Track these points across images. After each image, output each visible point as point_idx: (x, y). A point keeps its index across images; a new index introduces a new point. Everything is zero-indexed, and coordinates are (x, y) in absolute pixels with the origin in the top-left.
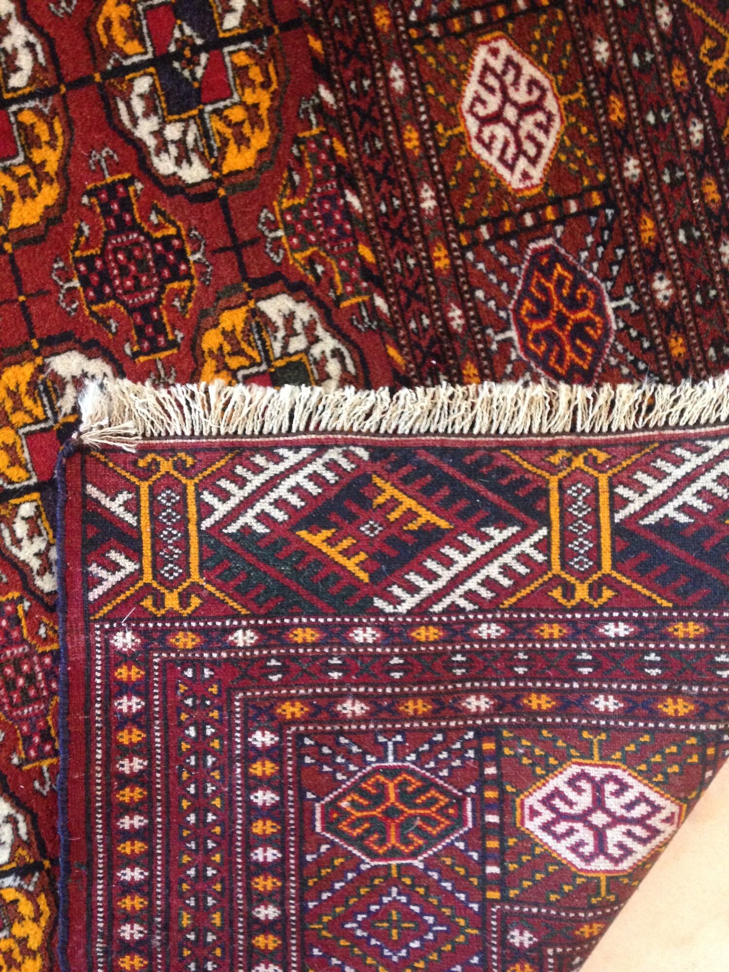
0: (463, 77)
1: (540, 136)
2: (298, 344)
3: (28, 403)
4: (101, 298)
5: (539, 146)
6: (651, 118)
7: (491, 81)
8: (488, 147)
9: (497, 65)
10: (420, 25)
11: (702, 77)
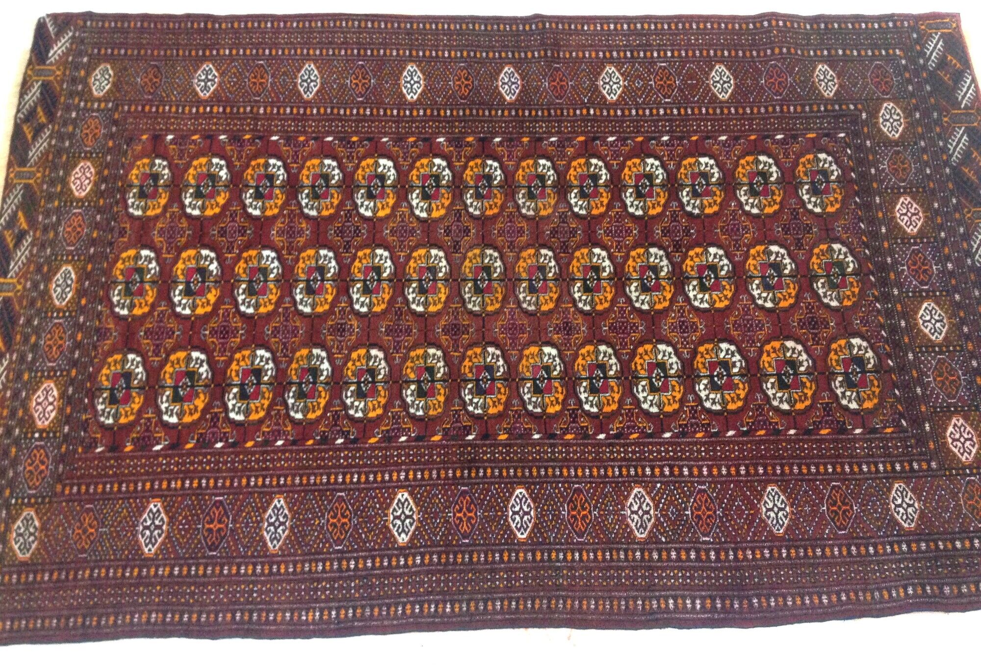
0: (896, 203)
1: (917, 222)
3: (762, 255)
4: (787, 234)
5: (917, 224)
6: (949, 224)
7: (904, 206)
8: (902, 221)
9: (906, 202)
10: (885, 189)
11: (964, 217)
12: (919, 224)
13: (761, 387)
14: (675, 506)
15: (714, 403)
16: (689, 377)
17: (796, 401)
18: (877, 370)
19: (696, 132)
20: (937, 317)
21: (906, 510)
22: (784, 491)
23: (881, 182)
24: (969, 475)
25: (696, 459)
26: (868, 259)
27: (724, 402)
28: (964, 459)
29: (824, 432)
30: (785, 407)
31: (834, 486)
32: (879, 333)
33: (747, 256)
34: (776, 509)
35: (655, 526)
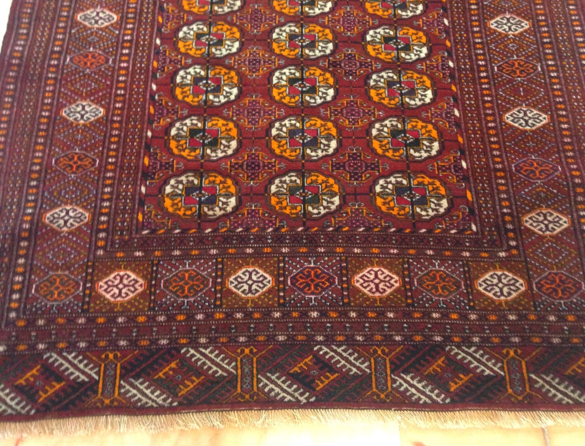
0: (390, 271)
1: (368, 289)
2: (325, 203)
3: (326, 132)
4: (349, 157)
5: (365, 288)
6: (367, 325)
7: (388, 279)
8: (368, 272)
9: (392, 282)
10: (408, 262)
11: (377, 345)
12: (366, 291)
13: (194, 115)
14: (98, 41)
15: (183, 78)
16: (208, 61)
17: (179, 141)
18: (201, 215)
19: (462, 90)
20: (254, 287)
21: (63, 218)
22: (97, 121)
23: (416, 258)
24: (84, 285)
25: (135, 60)
26: (323, 229)
27: (182, 85)
28: (101, 283)
29: (146, 161)
30: (173, 132)
31: (95, 161)
32: (241, 225)
33: (325, 119)
34: (83, 112)
35: (85, 27)
